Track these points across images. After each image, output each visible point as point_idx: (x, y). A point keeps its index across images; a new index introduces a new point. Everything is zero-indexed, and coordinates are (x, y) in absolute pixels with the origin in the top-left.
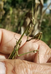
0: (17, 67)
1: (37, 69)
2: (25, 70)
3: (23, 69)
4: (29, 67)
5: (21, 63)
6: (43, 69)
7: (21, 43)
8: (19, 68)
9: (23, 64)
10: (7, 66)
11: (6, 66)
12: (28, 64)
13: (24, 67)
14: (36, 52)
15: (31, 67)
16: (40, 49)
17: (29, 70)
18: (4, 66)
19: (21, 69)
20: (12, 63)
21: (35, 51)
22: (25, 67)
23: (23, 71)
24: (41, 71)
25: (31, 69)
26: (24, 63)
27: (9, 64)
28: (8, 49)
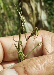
0: (27, 67)
1: (46, 61)
2: (35, 66)
3: (33, 66)
4: (38, 61)
5: (29, 62)
6: (52, 58)
7: (22, 43)
8: (29, 67)
9: (31, 62)
10: (18, 70)
11: (16, 71)
12: (36, 59)
13: (33, 64)
14: (41, 45)
15: (40, 61)
16: (44, 39)
17: (39, 64)
18: (15, 71)
19: (31, 67)
20: (21, 66)
21: (39, 45)
22: (35, 64)
23: (34, 68)
24: (51, 61)
25: (40, 63)
26: (32, 60)
27: (19, 67)
28: (14, 55)
